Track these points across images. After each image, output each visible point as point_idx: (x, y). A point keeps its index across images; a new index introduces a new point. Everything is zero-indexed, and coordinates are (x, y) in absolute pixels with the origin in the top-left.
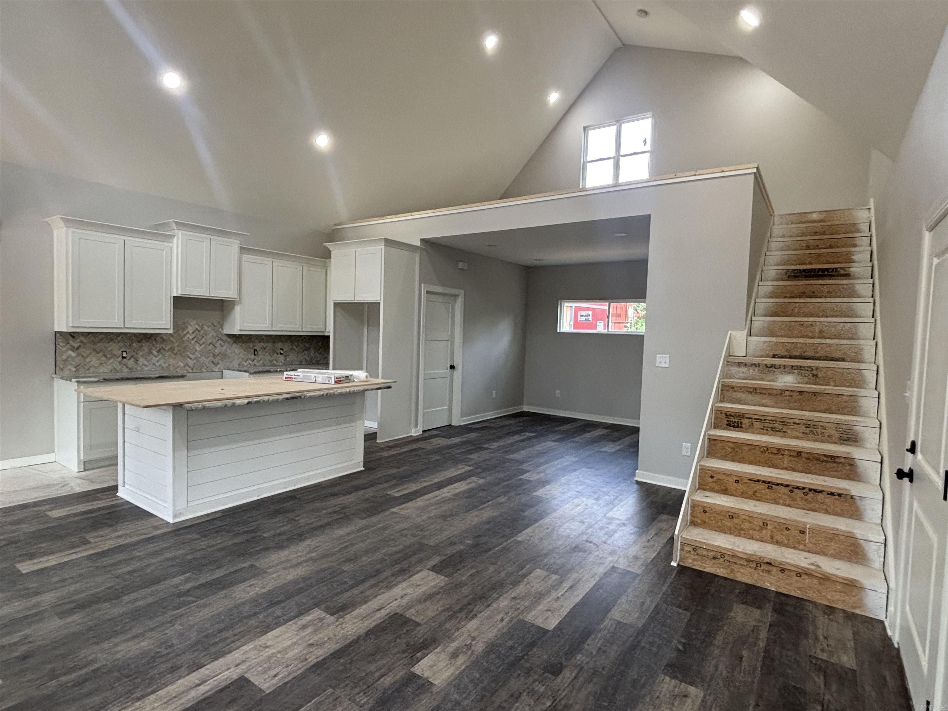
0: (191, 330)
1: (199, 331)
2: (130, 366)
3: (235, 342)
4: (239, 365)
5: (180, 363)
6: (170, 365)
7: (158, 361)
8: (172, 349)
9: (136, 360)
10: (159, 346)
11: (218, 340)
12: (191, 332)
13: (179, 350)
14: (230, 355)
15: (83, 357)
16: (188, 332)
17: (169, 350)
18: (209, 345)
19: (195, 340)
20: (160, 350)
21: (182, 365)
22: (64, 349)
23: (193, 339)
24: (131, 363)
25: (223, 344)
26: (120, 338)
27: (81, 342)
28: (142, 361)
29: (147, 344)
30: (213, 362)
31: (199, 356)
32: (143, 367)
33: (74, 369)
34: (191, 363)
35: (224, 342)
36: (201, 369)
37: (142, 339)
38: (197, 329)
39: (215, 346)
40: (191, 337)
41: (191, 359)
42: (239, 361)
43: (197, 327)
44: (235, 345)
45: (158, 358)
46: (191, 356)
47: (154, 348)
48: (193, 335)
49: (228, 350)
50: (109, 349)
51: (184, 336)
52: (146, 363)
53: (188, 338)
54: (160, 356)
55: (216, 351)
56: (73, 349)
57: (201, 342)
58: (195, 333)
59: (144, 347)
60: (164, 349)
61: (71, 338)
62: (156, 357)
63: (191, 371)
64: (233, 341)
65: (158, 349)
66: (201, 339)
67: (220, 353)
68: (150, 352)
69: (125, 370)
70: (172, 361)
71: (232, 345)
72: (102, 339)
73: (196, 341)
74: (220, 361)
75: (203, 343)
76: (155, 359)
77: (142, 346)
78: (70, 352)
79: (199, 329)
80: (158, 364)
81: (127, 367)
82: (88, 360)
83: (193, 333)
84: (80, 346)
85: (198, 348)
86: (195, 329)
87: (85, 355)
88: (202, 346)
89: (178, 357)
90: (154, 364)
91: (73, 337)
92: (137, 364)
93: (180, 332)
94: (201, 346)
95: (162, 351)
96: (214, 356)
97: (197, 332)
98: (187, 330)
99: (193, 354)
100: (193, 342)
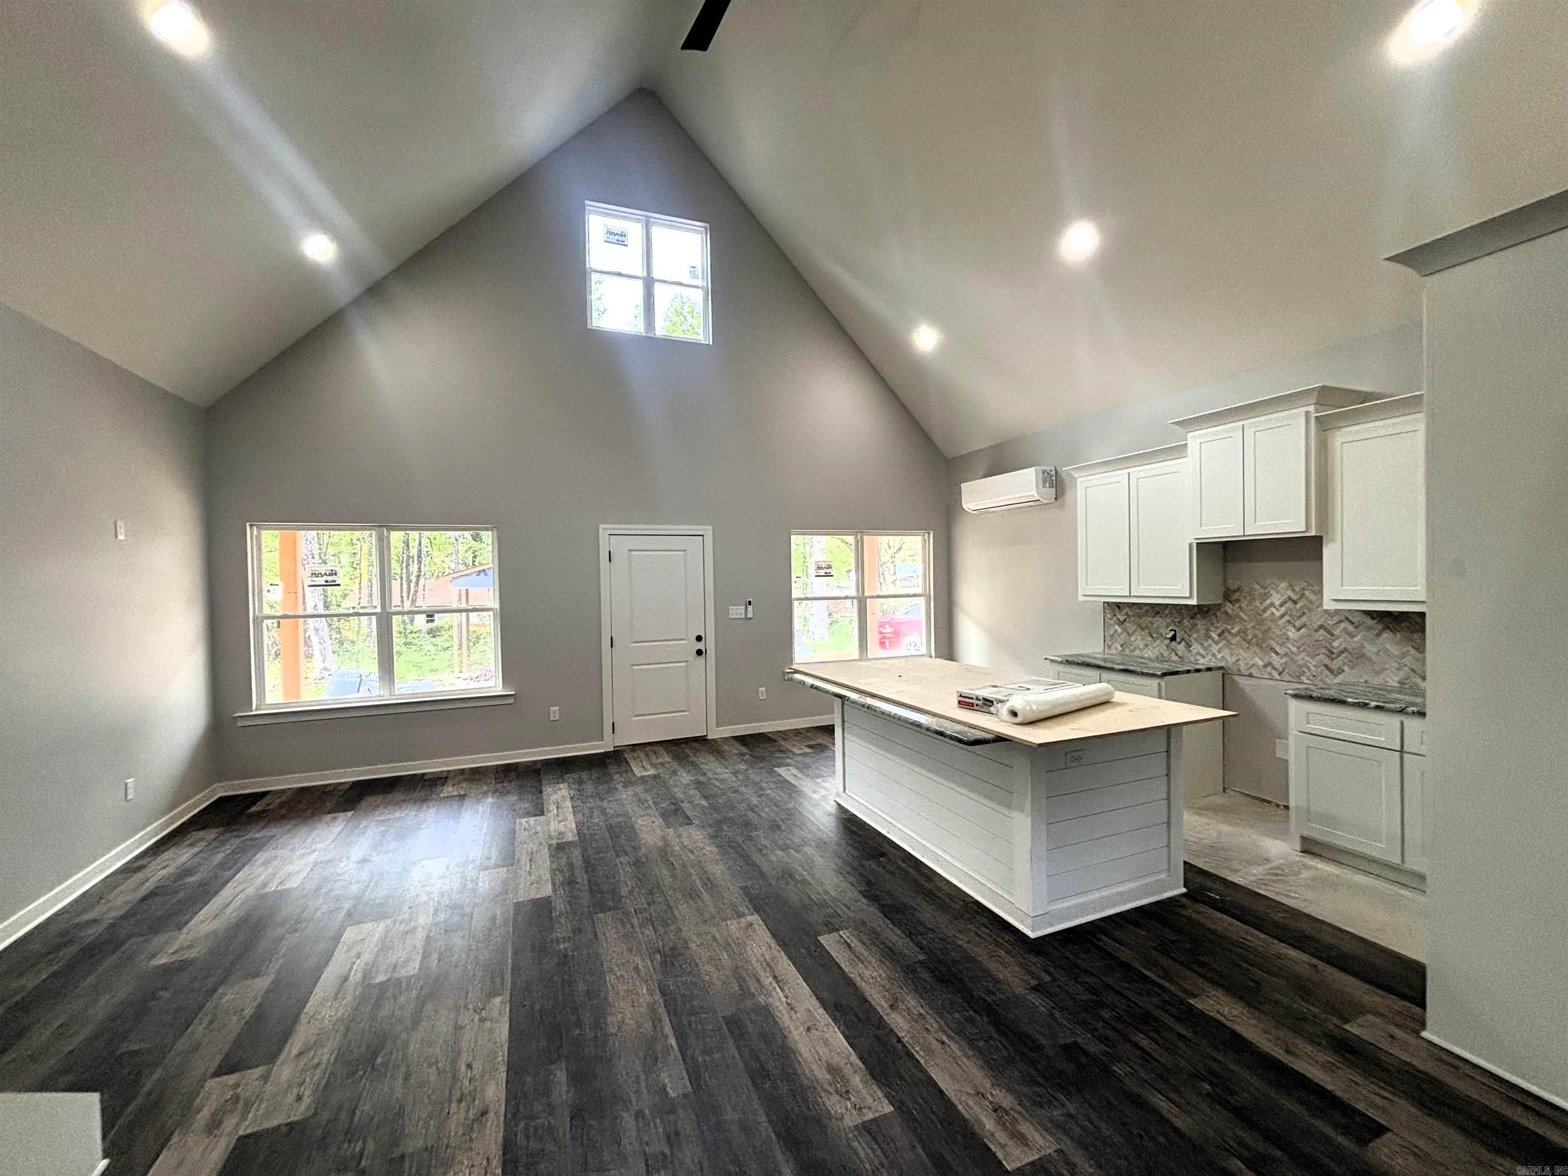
0: (1276, 599)
1: (1295, 602)
2: (1180, 654)
3: (1387, 627)
4: (1402, 683)
5: (1257, 659)
6: (1238, 660)
7: (1219, 651)
8: (1243, 632)
9: (1189, 645)
10: (1222, 626)
11: (1341, 621)
12: (1277, 603)
13: (1256, 636)
14: (1374, 657)
15: (1128, 633)
16: (1272, 605)
17: (1239, 632)
18: (1317, 631)
19: (1286, 618)
20: (1223, 632)
21: (1261, 663)
22: (1112, 622)
23: (1282, 616)
24: (1181, 648)
25: (1351, 628)
26: (1167, 611)
27: (1127, 614)
28: (1196, 647)
29: (1204, 621)
30: (1326, 666)
31: (1295, 649)
32: (1198, 657)
33: (1120, 649)
34: (1277, 661)
35: (1356, 627)
36: (1298, 677)
37: (1196, 614)
38: (1290, 598)
39: (1332, 635)
40: (1278, 614)
41: (1277, 654)
42: (1401, 675)
43: (1290, 593)
44: (1386, 635)
45: (1220, 646)
46: (1278, 649)
47: (1213, 629)
48: (1283, 610)
49: (1366, 644)
50: (1155, 626)
51: (1264, 611)
52: (1202, 651)
53: (1273, 613)
54: (1224, 642)
55: (1335, 644)
56: (1121, 623)
57: (1297, 624)
58: (1288, 605)
59: (1199, 626)
60: (1230, 632)
61: (1117, 609)
62: (1217, 643)
63: (1278, 677)
64: (1380, 627)
65: (1219, 631)
66: (1299, 617)
67: (1346, 650)
68: (1208, 637)
69: (1174, 658)
70: (1244, 654)
71: (1378, 635)
72: (1147, 611)
73: (1289, 622)
74: (1346, 668)
75: (1304, 626)
76: (1215, 649)
77: (1196, 624)
78: (1117, 627)
79: (1295, 598)
80: (1219, 656)
81: (1177, 655)
82: (1133, 638)
83: (1281, 606)
84: (1125, 620)
85: (1292, 633)
86: (1286, 597)
87: (1131, 632)
88: (1302, 631)
89: (1255, 649)
90: (1214, 655)
91: (1119, 608)
92: (1190, 651)
93: (1257, 603)
94: (1299, 630)
95: (1226, 634)
96: (1331, 654)
97: (1289, 604)
98: (1268, 602)
99: (1282, 645)
100: (1280, 622)
